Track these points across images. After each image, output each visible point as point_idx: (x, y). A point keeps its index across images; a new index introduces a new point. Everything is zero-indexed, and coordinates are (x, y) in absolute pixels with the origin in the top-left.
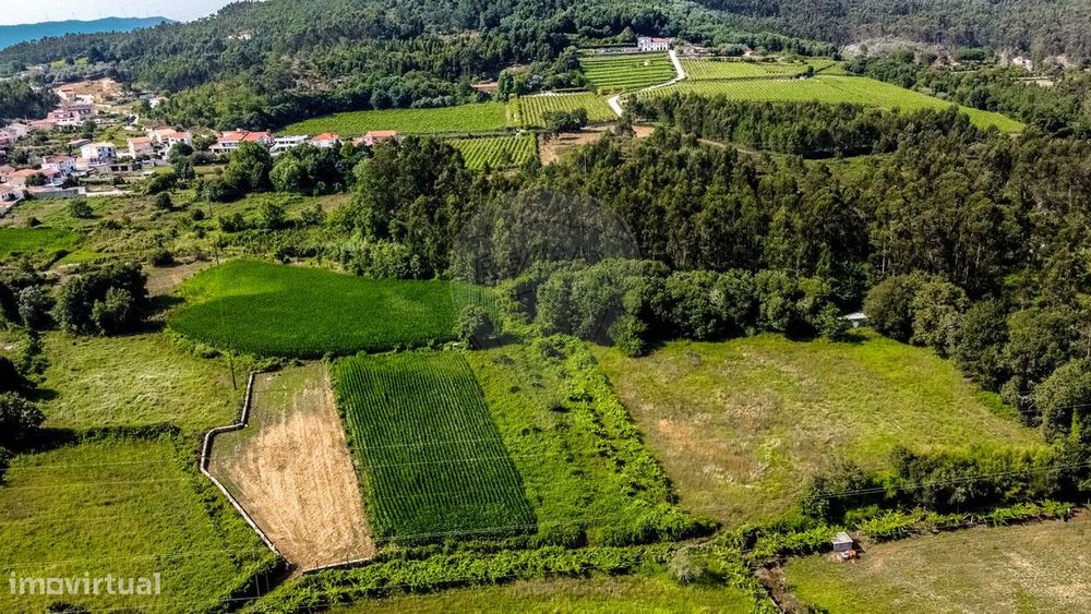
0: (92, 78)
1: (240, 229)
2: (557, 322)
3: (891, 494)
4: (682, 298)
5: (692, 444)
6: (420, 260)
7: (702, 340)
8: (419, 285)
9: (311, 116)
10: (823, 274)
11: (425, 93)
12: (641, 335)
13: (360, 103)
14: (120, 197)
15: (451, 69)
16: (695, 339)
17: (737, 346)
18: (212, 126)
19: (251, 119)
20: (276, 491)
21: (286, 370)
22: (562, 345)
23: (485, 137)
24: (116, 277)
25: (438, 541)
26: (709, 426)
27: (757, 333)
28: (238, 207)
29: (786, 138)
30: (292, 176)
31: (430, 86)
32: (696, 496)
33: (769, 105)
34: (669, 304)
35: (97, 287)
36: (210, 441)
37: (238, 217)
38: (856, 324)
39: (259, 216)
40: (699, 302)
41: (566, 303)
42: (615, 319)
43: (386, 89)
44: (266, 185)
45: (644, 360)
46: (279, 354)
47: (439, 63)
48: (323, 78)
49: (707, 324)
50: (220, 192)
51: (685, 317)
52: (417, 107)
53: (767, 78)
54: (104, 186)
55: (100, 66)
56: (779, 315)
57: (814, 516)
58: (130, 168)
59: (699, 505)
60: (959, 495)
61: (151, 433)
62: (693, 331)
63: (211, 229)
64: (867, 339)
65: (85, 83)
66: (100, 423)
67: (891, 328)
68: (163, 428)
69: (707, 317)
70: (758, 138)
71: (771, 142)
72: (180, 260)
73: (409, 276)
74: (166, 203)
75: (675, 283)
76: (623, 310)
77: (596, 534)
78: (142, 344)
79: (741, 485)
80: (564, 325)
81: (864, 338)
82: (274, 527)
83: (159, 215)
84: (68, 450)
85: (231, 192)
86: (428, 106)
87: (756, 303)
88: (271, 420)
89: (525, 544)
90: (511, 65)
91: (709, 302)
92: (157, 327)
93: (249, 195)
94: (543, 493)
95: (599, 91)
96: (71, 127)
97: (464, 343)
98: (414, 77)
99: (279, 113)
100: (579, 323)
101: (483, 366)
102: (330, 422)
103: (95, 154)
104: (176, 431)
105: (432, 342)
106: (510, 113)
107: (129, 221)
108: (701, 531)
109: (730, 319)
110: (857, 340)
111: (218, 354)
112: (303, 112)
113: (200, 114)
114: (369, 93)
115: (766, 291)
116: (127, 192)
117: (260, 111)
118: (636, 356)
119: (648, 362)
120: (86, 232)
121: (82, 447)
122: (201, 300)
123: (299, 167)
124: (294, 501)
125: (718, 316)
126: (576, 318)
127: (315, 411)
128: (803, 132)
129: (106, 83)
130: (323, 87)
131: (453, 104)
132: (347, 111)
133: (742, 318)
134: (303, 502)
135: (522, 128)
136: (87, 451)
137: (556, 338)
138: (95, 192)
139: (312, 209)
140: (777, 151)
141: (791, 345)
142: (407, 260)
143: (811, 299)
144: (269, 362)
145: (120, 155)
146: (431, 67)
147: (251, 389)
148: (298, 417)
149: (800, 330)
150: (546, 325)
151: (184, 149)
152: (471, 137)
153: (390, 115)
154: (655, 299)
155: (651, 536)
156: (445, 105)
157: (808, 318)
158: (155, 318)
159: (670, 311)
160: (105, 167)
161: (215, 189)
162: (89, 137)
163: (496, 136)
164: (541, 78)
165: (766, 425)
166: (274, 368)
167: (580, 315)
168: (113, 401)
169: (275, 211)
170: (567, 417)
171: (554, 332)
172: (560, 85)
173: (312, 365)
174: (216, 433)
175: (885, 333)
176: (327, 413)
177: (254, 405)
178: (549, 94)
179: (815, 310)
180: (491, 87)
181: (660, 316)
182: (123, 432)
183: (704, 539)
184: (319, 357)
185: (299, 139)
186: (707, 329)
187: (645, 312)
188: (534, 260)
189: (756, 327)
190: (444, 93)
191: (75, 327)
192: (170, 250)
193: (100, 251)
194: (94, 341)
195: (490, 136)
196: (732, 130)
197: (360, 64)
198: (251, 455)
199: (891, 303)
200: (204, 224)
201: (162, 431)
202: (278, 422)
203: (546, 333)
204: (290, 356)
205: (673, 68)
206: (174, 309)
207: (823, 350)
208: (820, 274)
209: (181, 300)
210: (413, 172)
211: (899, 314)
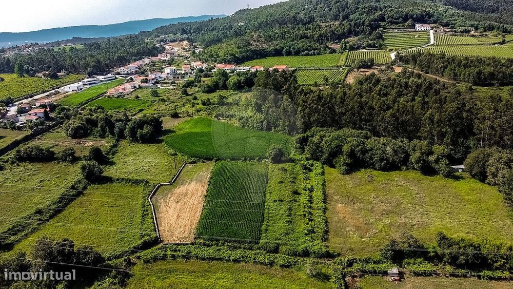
0: (180, 41)
1: (208, 105)
2: (312, 155)
3: (432, 254)
4: (371, 149)
5: (347, 217)
6: (267, 122)
7: (378, 170)
8: (264, 133)
9: (257, 58)
10: (447, 145)
11: (307, 49)
12: (347, 165)
13: (278, 53)
14: (172, 89)
15: (321, 39)
16: (375, 169)
17: (394, 175)
18: (215, 61)
19: (230, 59)
20: (171, 211)
21: (198, 164)
22: (312, 165)
23: (326, 70)
24: (150, 121)
25: (218, 240)
26: (360, 209)
27: (408, 169)
28: (211, 96)
29: (469, 75)
30: (235, 84)
31: (309, 46)
32: (336, 240)
33: (466, 58)
34: (364, 152)
35: (141, 124)
36: (157, 188)
37: (208, 100)
38: (460, 171)
39: (216, 100)
40: (378, 152)
41: (318, 147)
42: (337, 157)
43: (290, 47)
44: (225, 87)
45: (346, 176)
46: (197, 157)
47: (316, 36)
48: (266, 42)
49: (382, 162)
50: (206, 89)
51: (371, 158)
52: (302, 55)
53: (477, 44)
54: (168, 85)
55: (185, 36)
56: (418, 162)
57: (386, 258)
58: (180, 78)
59: (335, 243)
60: (462, 259)
61: (138, 182)
62: (375, 165)
63: (198, 104)
64: (463, 178)
65: (177, 43)
66: (122, 176)
67: (476, 174)
68: (142, 181)
69: (382, 160)
70: (455, 75)
71: (462, 77)
72: (181, 115)
73: (262, 129)
74: (185, 93)
75: (371, 142)
76: (341, 153)
77: (283, 249)
78: (152, 148)
79: (360, 238)
80: (315, 157)
81: (462, 178)
82: (163, 225)
83: (181, 97)
84: (109, 185)
85: (210, 90)
86: (307, 55)
87: (408, 156)
88: (183, 183)
89: (252, 248)
90: (351, 37)
91: (384, 153)
92: (160, 142)
93: (217, 91)
94: (270, 228)
95: (388, 50)
96: (165, 60)
97: (270, 160)
98: (303, 42)
99: (243, 57)
100: (322, 156)
101: (273, 171)
102: (204, 187)
103: (169, 72)
104: (148, 182)
105: (257, 158)
106: (342, 59)
107: (169, 99)
108: (329, 255)
109: (394, 161)
110: (457, 178)
111: (176, 154)
112: (254, 56)
113: (212, 56)
114: (283, 48)
115: (414, 150)
116: (174, 87)
117: (234, 55)
118: (343, 174)
119: (347, 177)
120: (153, 102)
121: (114, 184)
122: (181, 132)
123: (238, 80)
124: (175, 217)
125: (387, 159)
126: (320, 154)
127: (201, 181)
128: (479, 73)
129: (185, 42)
130: (265, 46)
131: (319, 54)
132: (272, 56)
133: (400, 162)
134: (178, 216)
135: (343, 66)
136: (115, 186)
137: (311, 162)
138: (165, 87)
139: (237, 98)
140: (465, 81)
141: (423, 177)
142: (262, 122)
143: (436, 156)
144: (193, 159)
145: (178, 72)
146: (313, 37)
147: (182, 170)
148: (193, 183)
149: (428, 170)
150: (307, 156)
151: (201, 71)
152: (320, 69)
153: (290, 58)
154: (357, 149)
155: (306, 254)
156: (315, 55)
157: (433, 165)
158: (162, 138)
159: (364, 155)
160: (171, 77)
161: (205, 88)
162: (170, 65)
163: (330, 69)
164: (362, 43)
165: (387, 213)
166: (194, 162)
167: (323, 153)
168: (131, 168)
169: (222, 98)
170: (298, 197)
171: (311, 159)
172: (370, 46)
173: (208, 163)
174: (161, 185)
175: (473, 176)
176: (205, 183)
177: (180, 176)
178: (364, 50)
179: (437, 161)
180: (337, 47)
181: (359, 157)
182: (129, 180)
183: (330, 259)
184: (211, 160)
185: (247, 68)
186: (381, 165)
187: (352, 154)
188: (313, 127)
189: (407, 167)
190: (315, 50)
191: (131, 139)
192: (178, 112)
193: (155, 110)
194: (137, 145)
195: (328, 69)
196: (444, 69)
197: (283, 36)
198: (169, 196)
199: (477, 161)
200: (196, 102)
201: (142, 182)
202: (185, 184)
203: (307, 159)
204: (201, 158)
205: (429, 39)
206: (170, 135)
207: (438, 181)
208: (445, 144)
209: (174, 132)
210: (273, 84)
211: (480, 168)
